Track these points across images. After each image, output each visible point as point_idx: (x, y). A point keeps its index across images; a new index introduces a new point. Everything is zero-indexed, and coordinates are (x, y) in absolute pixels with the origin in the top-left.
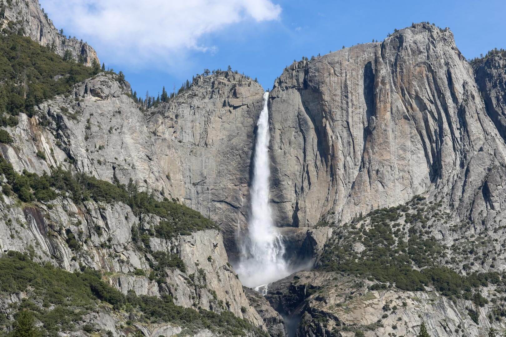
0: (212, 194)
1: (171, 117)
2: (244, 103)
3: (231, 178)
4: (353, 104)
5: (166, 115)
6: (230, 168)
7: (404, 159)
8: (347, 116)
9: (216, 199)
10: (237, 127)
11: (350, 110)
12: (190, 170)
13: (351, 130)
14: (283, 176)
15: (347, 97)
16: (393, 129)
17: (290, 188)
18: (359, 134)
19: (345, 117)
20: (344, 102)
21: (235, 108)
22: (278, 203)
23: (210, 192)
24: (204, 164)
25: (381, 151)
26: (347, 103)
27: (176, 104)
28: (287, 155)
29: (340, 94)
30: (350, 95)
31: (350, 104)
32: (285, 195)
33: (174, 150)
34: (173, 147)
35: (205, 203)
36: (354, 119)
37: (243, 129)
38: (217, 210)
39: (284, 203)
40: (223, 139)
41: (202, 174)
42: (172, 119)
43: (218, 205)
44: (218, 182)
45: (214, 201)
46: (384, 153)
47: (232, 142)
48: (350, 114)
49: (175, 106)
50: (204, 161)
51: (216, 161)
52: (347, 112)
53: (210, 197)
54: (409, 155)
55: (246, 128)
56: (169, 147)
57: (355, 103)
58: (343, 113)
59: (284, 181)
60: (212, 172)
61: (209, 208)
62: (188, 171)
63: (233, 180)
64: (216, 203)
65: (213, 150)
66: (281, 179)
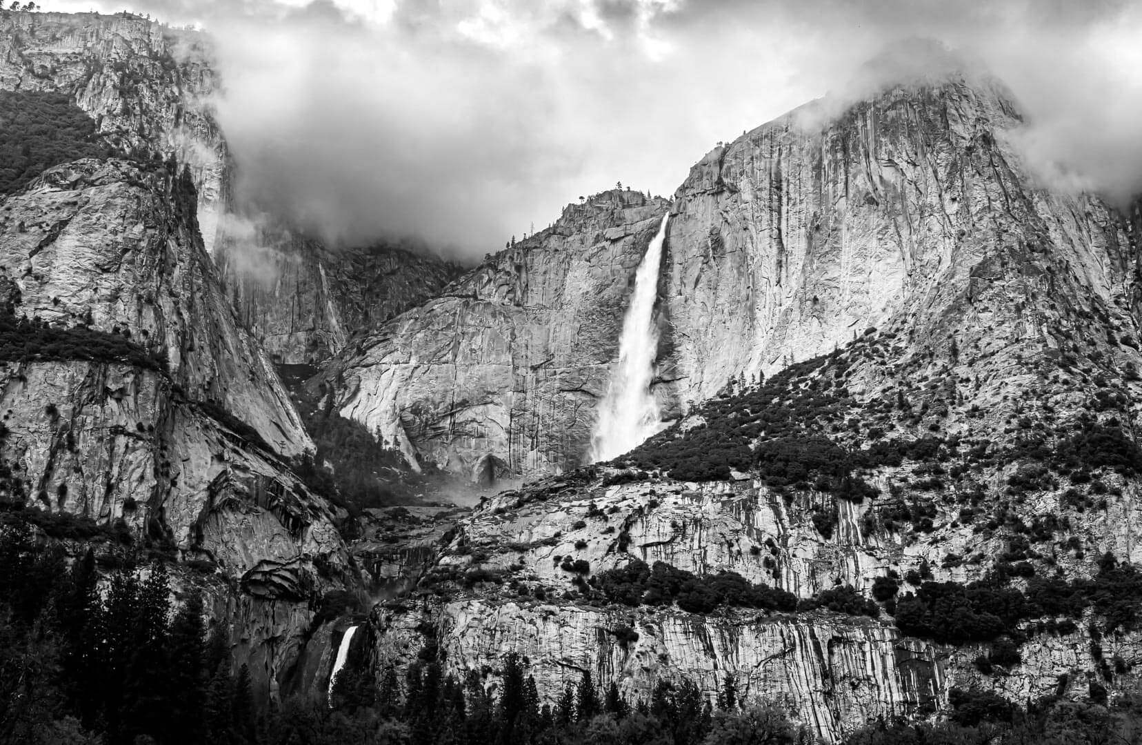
0: (562, 380)
1: (508, 269)
2: (628, 232)
3: (596, 351)
4: (789, 199)
5: (500, 268)
6: (596, 335)
7: (861, 271)
8: (779, 219)
9: (567, 388)
10: (612, 271)
11: (784, 209)
12: (527, 346)
13: (784, 242)
14: (680, 337)
15: (779, 188)
16: (848, 225)
17: (689, 355)
18: (797, 245)
19: (775, 221)
20: (775, 197)
21: (614, 241)
22: (668, 382)
23: (558, 377)
24: (551, 335)
25: (825, 265)
26: (780, 198)
27: (521, 251)
28: (690, 302)
29: (768, 186)
30: (784, 185)
31: (785, 200)
32: (680, 368)
33: (502, 319)
34: (500, 313)
35: (548, 396)
36: (791, 223)
37: (622, 272)
38: (567, 405)
39: (677, 382)
40: (587, 293)
41: (547, 351)
42: (508, 273)
43: (570, 396)
44: (574, 359)
45: (563, 391)
46: (831, 266)
47: (602, 295)
48: (784, 215)
49: (518, 253)
50: (552, 331)
51: (572, 328)
52: (780, 213)
53: (557, 385)
54: (871, 263)
55: (628, 270)
56: (494, 315)
57: (792, 195)
58: (771, 215)
59: (680, 345)
60: (564, 346)
61: (554, 402)
62: (524, 349)
63: (599, 354)
64: (565, 394)
65: (570, 311)
66: (677, 342)
